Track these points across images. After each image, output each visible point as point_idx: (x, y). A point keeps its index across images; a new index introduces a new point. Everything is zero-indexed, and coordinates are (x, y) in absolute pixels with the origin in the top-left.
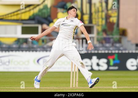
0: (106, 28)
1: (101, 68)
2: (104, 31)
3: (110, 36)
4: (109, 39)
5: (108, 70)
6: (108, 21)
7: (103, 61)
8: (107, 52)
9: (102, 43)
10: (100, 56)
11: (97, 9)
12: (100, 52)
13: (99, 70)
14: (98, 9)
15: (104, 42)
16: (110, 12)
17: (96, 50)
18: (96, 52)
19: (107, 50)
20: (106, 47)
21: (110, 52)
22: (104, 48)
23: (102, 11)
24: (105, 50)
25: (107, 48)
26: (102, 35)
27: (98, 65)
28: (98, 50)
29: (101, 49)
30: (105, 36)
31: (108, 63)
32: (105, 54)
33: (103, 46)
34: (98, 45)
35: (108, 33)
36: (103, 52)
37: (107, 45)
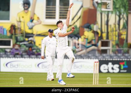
0: (118, 43)
1: (115, 71)
2: (117, 45)
3: (122, 49)
4: (121, 50)
5: (119, 72)
6: (120, 37)
7: (116, 66)
8: (119, 59)
9: (116, 53)
10: (114, 63)
12: (114, 59)
13: (113, 73)
14: (113, 29)
15: (117, 52)
16: (121, 31)
17: (111, 58)
18: (111, 59)
20: (118, 56)
21: (121, 60)
22: (117, 57)
23: (116, 31)
24: (117, 58)
25: (119, 57)
26: (116, 47)
27: (113, 69)
28: (113, 59)
29: (115, 57)
30: (117, 48)
31: (120, 68)
32: (117, 61)
33: (116, 55)
34: (112, 54)
35: (120, 46)
37: (119, 55)
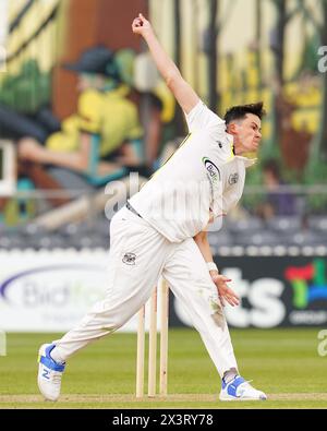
0: (277, 154)
1: (258, 319)
2: (270, 166)
3: (295, 188)
4: (290, 198)
5: (286, 324)
6: (285, 124)
8: (280, 251)
9: (261, 216)
10: (254, 269)
11: (239, 77)
12: (253, 252)
13: (251, 327)
14: (244, 75)
15: (268, 211)
16: (292, 89)
17: (235, 244)
18: (238, 251)
19: (282, 243)
20: (279, 232)
21: (294, 252)
22: (269, 237)
23: (261, 86)
24: (272, 245)
25: (283, 237)
26: (262, 183)
27: (246, 304)
28: (246, 246)
29: (258, 239)
30: (272, 186)
31: (287, 298)
32: (273, 259)
33: (266, 228)
34: (244, 222)
35: (287, 174)
36: (266, 251)
37: (284, 224)
